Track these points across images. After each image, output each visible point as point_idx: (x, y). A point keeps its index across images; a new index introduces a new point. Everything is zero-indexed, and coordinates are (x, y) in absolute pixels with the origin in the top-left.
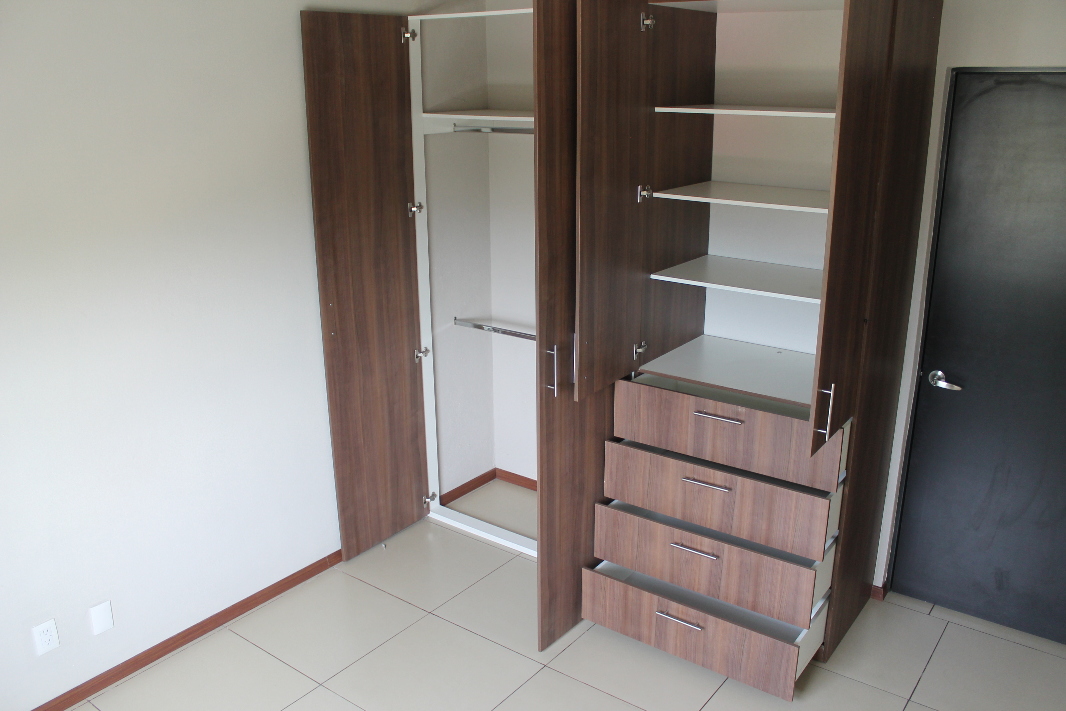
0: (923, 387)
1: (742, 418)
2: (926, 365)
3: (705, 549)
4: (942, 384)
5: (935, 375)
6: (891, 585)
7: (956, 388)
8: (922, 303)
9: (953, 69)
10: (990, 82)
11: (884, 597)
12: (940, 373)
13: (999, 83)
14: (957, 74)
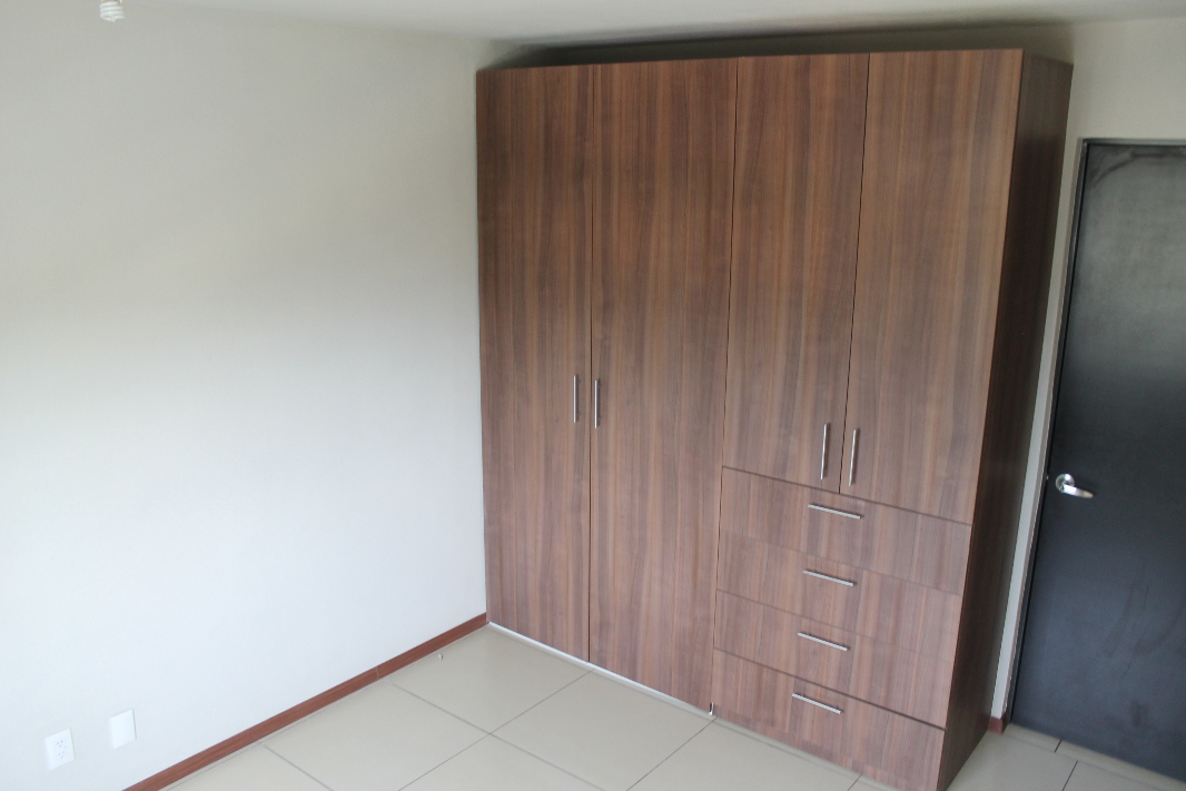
0: (1049, 492)
1: (862, 512)
2: (1052, 469)
3: (835, 640)
4: (1071, 490)
5: (1062, 480)
6: (1011, 716)
7: (1087, 495)
8: (1048, 395)
9: (1085, 140)
10: (1126, 155)
11: (1003, 729)
12: (1068, 477)
13: (1135, 156)
14: (1089, 146)
